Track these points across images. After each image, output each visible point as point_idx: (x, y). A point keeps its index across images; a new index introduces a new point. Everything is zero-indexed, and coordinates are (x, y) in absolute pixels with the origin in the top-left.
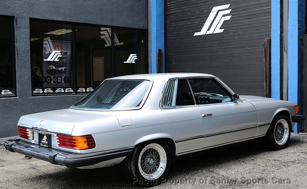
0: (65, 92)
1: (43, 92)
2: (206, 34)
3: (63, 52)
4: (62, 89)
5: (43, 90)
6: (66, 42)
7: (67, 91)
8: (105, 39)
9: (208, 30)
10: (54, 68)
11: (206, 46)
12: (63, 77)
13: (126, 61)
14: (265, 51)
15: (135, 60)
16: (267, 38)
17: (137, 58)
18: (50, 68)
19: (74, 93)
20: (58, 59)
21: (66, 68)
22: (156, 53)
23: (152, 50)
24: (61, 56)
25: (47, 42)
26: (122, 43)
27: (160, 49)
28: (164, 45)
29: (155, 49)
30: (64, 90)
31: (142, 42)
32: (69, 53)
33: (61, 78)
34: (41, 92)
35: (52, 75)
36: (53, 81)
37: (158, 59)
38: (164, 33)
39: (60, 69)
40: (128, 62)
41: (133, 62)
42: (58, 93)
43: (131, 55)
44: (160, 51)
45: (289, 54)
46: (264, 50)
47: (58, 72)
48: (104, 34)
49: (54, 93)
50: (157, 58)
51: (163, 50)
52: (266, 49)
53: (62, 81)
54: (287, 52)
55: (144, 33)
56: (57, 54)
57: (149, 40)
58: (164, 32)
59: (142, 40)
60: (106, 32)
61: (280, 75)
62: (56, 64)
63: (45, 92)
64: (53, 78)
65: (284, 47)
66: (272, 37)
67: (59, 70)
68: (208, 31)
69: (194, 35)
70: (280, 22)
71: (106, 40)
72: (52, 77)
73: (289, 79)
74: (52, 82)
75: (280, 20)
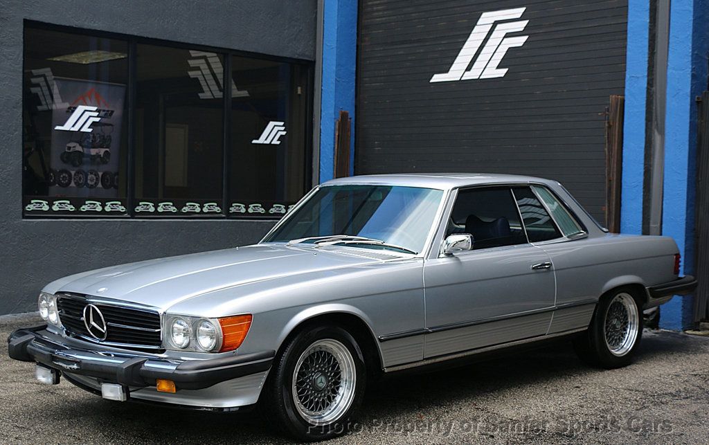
0: (103, 212)
1: (51, 208)
2: (463, 79)
3: (104, 111)
4: (98, 203)
5: (51, 204)
6: (109, 85)
7: (110, 210)
8: (201, 78)
9: (469, 69)
10: (79, 148)
11: (460, 110)
12: (100, 174)
13: (258, 139)
14: (610, 127)
15: (281, 136)
16: (614, 96)
17: (284, 133)
18: (69, 148)
19: (126, 215)
20: (89, 128)
21: (108, 150)
22: (333, 121)
23: (323, 114)
24: (98, 120)
25: (42, 79)
26: (245, 93)
27: (343, 111)
28: (354, 102)
29: (332, 111)
30: (103, 206)
31: (299, 92)
32: (118, 112)
33: (96, 175)
34: (46, 208)
35: (74, 165)
36: (75, 183)
37: (339, 136)
38: (354, 72)
39: (93, 152)
40: (261, 140)
41: (275, 142)
42: (88, 212)
43: (272, 124)
44: (344, 116)
45: (667, 138)
46: (607, 125)
47: (88, 159)
48: (199, 67)
49: (78, 212)
50: (337, 134)
51: (352, 115)
52: (611, 124)
53: (96, 184)
54: (662, 133)
55: (305, 69)
56: (87, 114)
57: (316, 86)
58: (355, 69)
59: (299, 88)
60: (203, 61)
61: (644, 188)
62: (86, 139)
63: (55, 208)
64: (75, 175)
65: (656, 120)
66: (626, 93)
67: (92, 154)
68: (467, 73)
69: (431, 81)
70: (649, 57)
71: (203, 83)
72: (73, 173)
73: (665, 198)
74: (73, 184)
75: (649, 54)
